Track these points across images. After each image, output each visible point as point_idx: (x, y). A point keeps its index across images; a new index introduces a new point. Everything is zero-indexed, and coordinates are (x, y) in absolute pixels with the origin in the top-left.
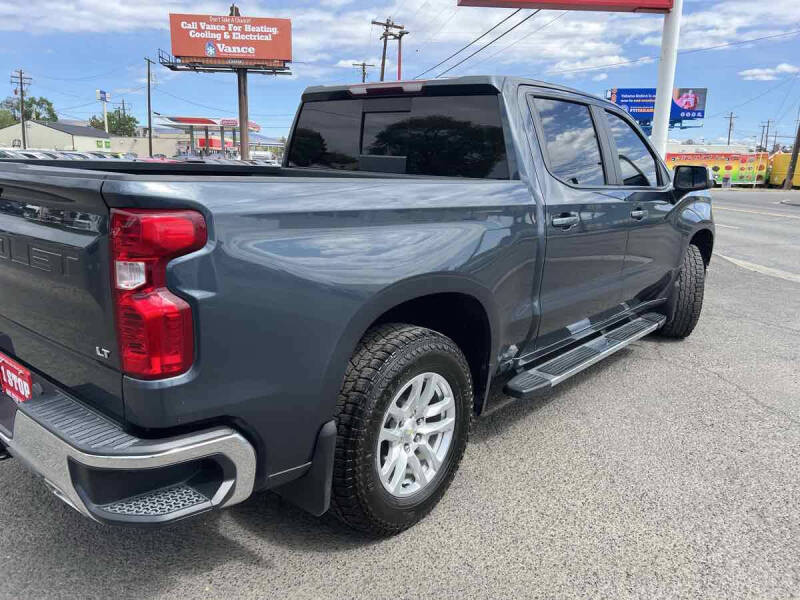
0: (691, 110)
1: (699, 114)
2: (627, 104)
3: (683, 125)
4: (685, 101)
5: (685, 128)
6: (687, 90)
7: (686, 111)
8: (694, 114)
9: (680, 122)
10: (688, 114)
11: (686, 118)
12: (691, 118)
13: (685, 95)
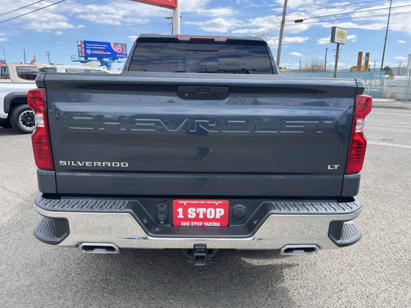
0: (121, 54)
1: (125, 56)
2: (90, 49)
3: (119, 61)
4: (118, 49)
5: (120, 62)
6: (118, 44)
7: (119, 54)
8: (123, 56)
9: (117, 59)
10: (120, 56)
11: (119, 57)
12: (121, 57)
13: (117, 46)
